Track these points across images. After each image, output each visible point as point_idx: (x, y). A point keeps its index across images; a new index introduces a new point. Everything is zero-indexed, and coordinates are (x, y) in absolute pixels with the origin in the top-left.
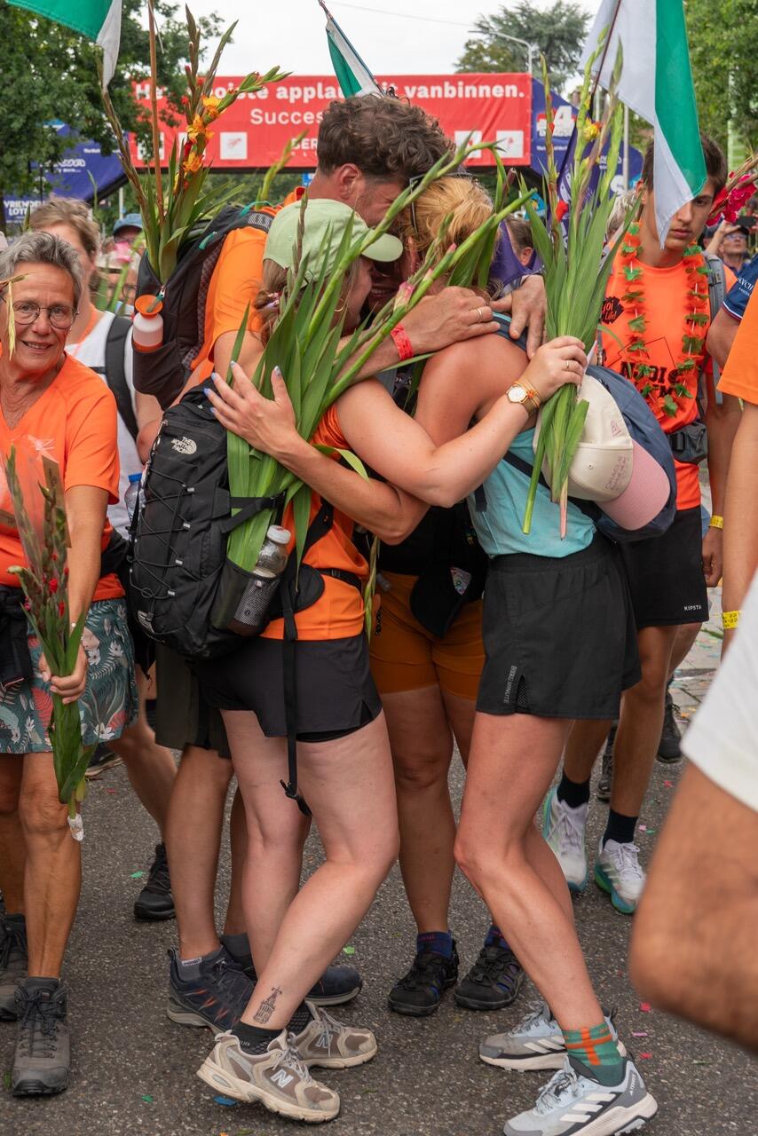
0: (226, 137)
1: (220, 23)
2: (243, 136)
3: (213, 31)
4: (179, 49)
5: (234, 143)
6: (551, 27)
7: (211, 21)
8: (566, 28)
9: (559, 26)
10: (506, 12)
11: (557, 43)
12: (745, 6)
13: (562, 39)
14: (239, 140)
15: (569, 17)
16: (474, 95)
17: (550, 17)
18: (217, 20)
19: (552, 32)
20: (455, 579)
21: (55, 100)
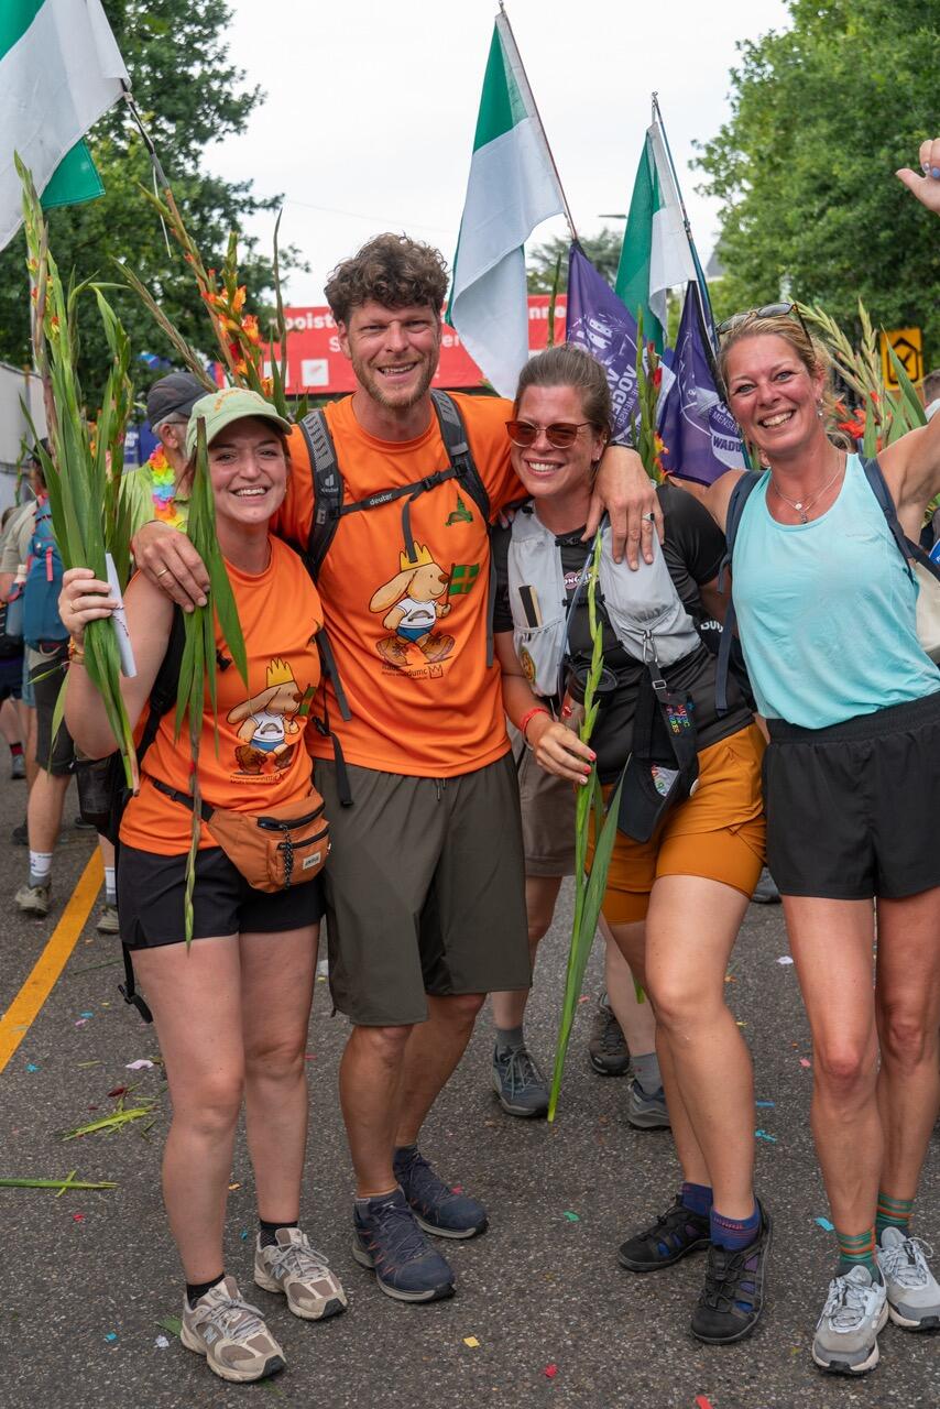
0: (307, 365)
1: (298, 254)
2: (323, 363)
3: (291, 262)
4: (261, 279)
5: (316, 370)
6: (599, 254)
7: (290, 253)
8: (612, 254)
9: (605, 252)
10: (557, 240)
11: (605, 268)
12: (807, 214)
13: (609, 264)
14: (320, 367)
15: (615, 244)
16: (538, 317)
17: (598, 244)
18: (295, 251)
19: (600, 258)
20: (657, 781)
21: (149, 330)
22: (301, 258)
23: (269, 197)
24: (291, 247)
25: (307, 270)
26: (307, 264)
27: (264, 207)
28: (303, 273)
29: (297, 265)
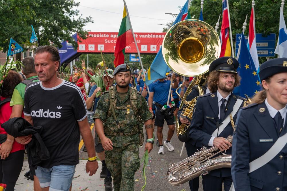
2: (103, 45)
5: (101, 47)
22: (92, 20)
23: (76, 3)
24: (90, 17)
25: (93, 22)
26: (93, 21)
27: (75, 5)
28: (92, 23)
29: (90, 21)
